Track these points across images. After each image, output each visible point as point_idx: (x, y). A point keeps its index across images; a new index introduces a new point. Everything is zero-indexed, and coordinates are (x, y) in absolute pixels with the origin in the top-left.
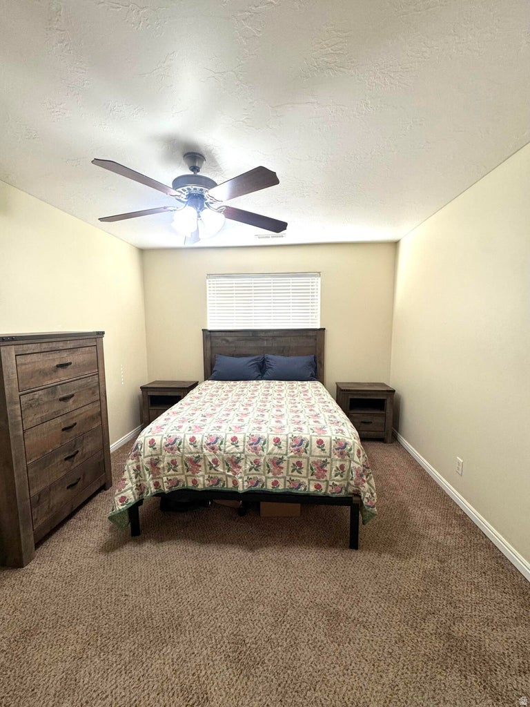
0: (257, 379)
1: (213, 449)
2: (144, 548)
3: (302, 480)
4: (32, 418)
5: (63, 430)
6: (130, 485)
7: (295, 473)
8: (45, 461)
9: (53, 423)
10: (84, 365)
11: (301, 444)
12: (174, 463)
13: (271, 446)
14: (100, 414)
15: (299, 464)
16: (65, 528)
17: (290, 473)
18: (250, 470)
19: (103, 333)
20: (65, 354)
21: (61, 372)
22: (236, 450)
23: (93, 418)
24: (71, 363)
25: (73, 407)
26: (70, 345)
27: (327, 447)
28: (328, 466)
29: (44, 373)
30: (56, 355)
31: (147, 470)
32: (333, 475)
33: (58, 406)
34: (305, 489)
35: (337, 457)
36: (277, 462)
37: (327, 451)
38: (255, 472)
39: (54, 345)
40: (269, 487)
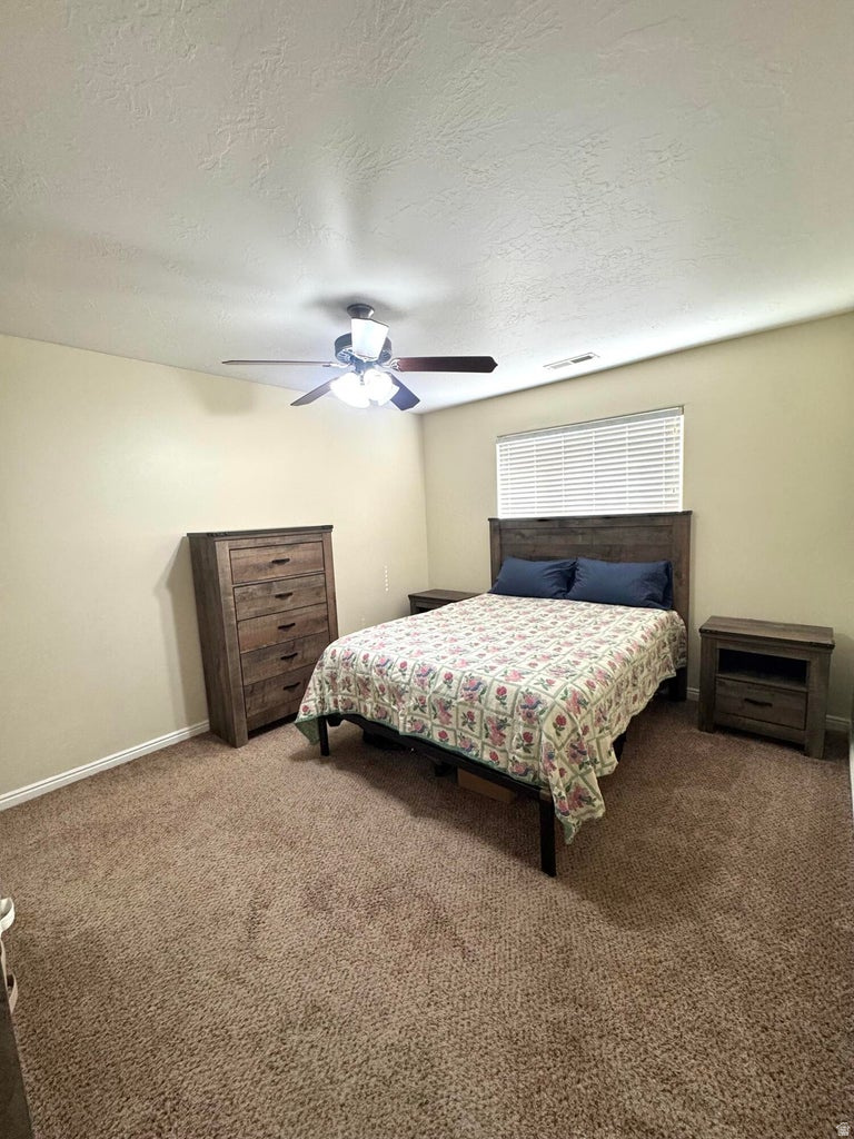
0: (554, 596)
1: (381, 672)
2: (323, 769)
3: (474, 740)
4: (245, 611)
5: (280, 628)
6: (313, 696)
7: (466, 728)
8: (260, 654)
9: (267, 619)
10: (305, 562)
11: (476, 689)
12: (347, 680)
13: (440, 682)
14: (327, 618)
15: (470, 715)
16: (282, 729)
17: (460, 726)
18: (415, 708)
19: (331, 527)
20: (282, 550)
21: (277, 568)
22: (401, 679)
23: (317, 622)
24: (288, 560)
25: (291, 607)
26: (289, 540)
27: (509, 700)
28: (507, 728)
29: (258, 568)
30: (272, 551)
31: (327, 683)
32: (514, 745)
33: (273, 603)
34: (477, 755)
35: (521, 719)
36: (445, 706)
37: (509, 706)
38: (421, 713)
39: (270, 541)
40: (436, 738)
